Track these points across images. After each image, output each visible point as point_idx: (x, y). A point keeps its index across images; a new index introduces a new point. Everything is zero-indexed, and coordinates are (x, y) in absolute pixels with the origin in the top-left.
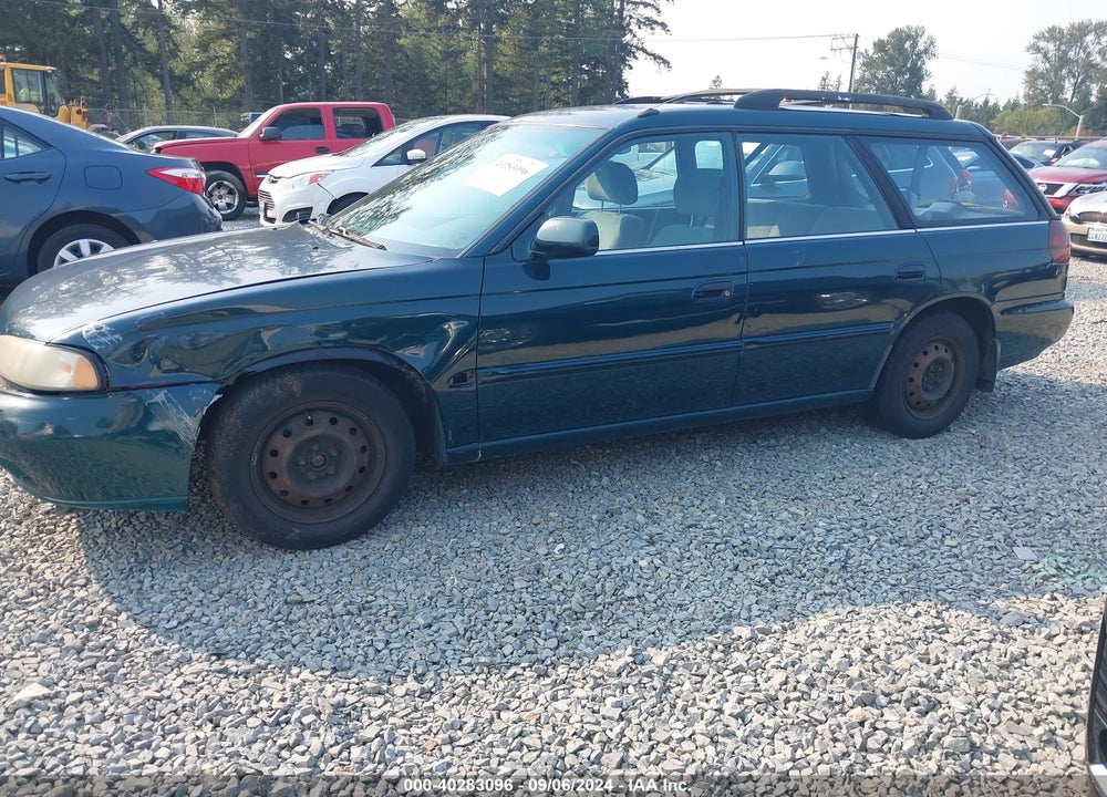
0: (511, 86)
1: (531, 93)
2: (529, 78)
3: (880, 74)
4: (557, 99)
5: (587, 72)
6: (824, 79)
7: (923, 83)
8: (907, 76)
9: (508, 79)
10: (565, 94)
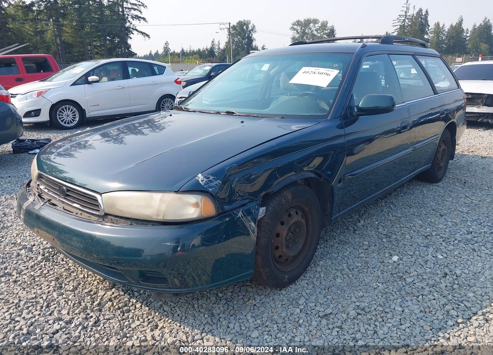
0: (73, 48)
1: (84, 51)
2: (82, 44)
3: (236, 39)
4: (97, 53)
5: (109, 40)
6: (213, 42)
7: (253, 43)
8: (247, 40)
9: (71, 44)
10: (101, 51)
